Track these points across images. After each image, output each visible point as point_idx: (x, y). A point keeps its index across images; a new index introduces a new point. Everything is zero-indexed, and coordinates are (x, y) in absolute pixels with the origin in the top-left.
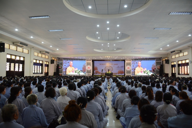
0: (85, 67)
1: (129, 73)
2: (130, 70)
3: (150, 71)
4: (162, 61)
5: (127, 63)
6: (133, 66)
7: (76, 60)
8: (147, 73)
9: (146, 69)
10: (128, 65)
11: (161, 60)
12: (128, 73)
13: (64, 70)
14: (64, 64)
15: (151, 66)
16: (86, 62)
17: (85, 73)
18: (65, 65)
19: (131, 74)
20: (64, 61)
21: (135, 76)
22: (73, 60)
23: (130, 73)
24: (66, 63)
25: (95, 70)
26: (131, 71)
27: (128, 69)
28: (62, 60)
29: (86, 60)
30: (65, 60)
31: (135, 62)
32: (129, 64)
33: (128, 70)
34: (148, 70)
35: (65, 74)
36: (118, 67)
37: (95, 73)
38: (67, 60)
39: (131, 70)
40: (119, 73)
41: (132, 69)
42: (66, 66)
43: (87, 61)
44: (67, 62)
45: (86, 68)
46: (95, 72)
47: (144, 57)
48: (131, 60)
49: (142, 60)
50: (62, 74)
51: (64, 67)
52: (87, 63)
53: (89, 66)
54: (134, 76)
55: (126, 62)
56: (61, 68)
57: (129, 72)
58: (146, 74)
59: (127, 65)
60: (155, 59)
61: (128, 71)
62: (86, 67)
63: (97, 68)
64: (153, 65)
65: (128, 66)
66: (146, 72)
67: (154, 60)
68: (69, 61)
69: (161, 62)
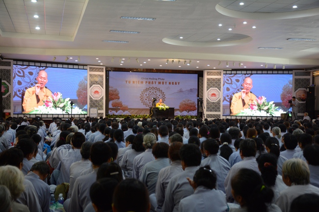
0: (86, 90)
1: (216, 111)
2: (219, 103)
3: (277, 104)
4: (310, 77)
5: (208, 80)
6: (228, 89)
7: (60, 66)
8: (267, 111)
9: (264, 99)
10: (214, 86)
11: (308, 74)
12: (211, 111)
13: (16, 99)
14: (17, 79)
15: (280, 92)
16: (88, 73)
17: (86, 110)
18: (20, 83)
19: (221, 113)
20: (15, 69)
21: (233, 118)
22: (48, 65)
23: (218, 109)
24: (24, 76)
25: (113, 99)
26: (222, 104)
27: (214, 98)
28: (9, 64)
29: (88, 67)
30: (21, 63)
31: (234, 79)
32: (216, 84)
33: (214, 100)
34: (272, 103)
35: (19, 110)
36: (181, 91)
37: (112, 109)
38: (27, 63)
39: (220, 101)
40: (183, 111)
41: (225, 99)
42: (24, 84)
43: (91, 70)
44: (27, 71)
45: (89, 94)
46: (110, 106)
47: (274, 65)
48: (223, 72)
49: (253, 72)
50: (11, 111)
51: (15, 87)
52: (91, 75)
53: (96, 87)
54: (228, 117)
55: (206, 77)
56: (7, 90)
57: (215, 106)
58: (263, 114)
59: (208, 85)
60: (291, 70)
61: (213, 103)
62: (89, 90)
63: (117, 95)
64: (284, 89)
65: (214, 90)
66: (266, 108)
67: (290, 72)
68: (33, 69)
69: (308, 80)
